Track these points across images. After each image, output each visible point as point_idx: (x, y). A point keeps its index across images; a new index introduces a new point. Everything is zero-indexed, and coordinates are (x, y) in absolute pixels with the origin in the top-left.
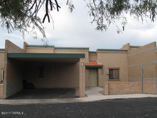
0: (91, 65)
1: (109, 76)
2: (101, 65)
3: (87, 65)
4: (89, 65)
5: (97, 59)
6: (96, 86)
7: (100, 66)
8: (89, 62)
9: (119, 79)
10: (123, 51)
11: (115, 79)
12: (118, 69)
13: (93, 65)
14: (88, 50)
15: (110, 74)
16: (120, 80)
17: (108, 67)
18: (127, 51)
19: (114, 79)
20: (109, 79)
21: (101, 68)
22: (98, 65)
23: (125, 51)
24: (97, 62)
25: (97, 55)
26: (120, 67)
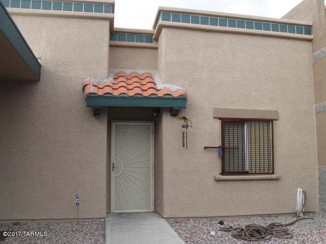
0: (116, 93)
1: (223, 158)
2: (176, 95)
3: (91, 89)
4: (108, 90)
5: (156, 67)
6: (152, 209)
7: (168, 97)
8: (110, 81)
9: (273, 176)
10: (291, 27)
11: (256, 174)
12: (268, 122)
13: (131, 93)
14: (104, 15)
15: (227, 145)
16: (277, 179)
17: (216, 110)
18: (308, 29)
19: (247, 173)
20: (223, 173)
21: (174, 112)
22: (160, 94)
23: (300, 28)
24: (157, 80)
25: (156, 49)
26: (277, 112)
